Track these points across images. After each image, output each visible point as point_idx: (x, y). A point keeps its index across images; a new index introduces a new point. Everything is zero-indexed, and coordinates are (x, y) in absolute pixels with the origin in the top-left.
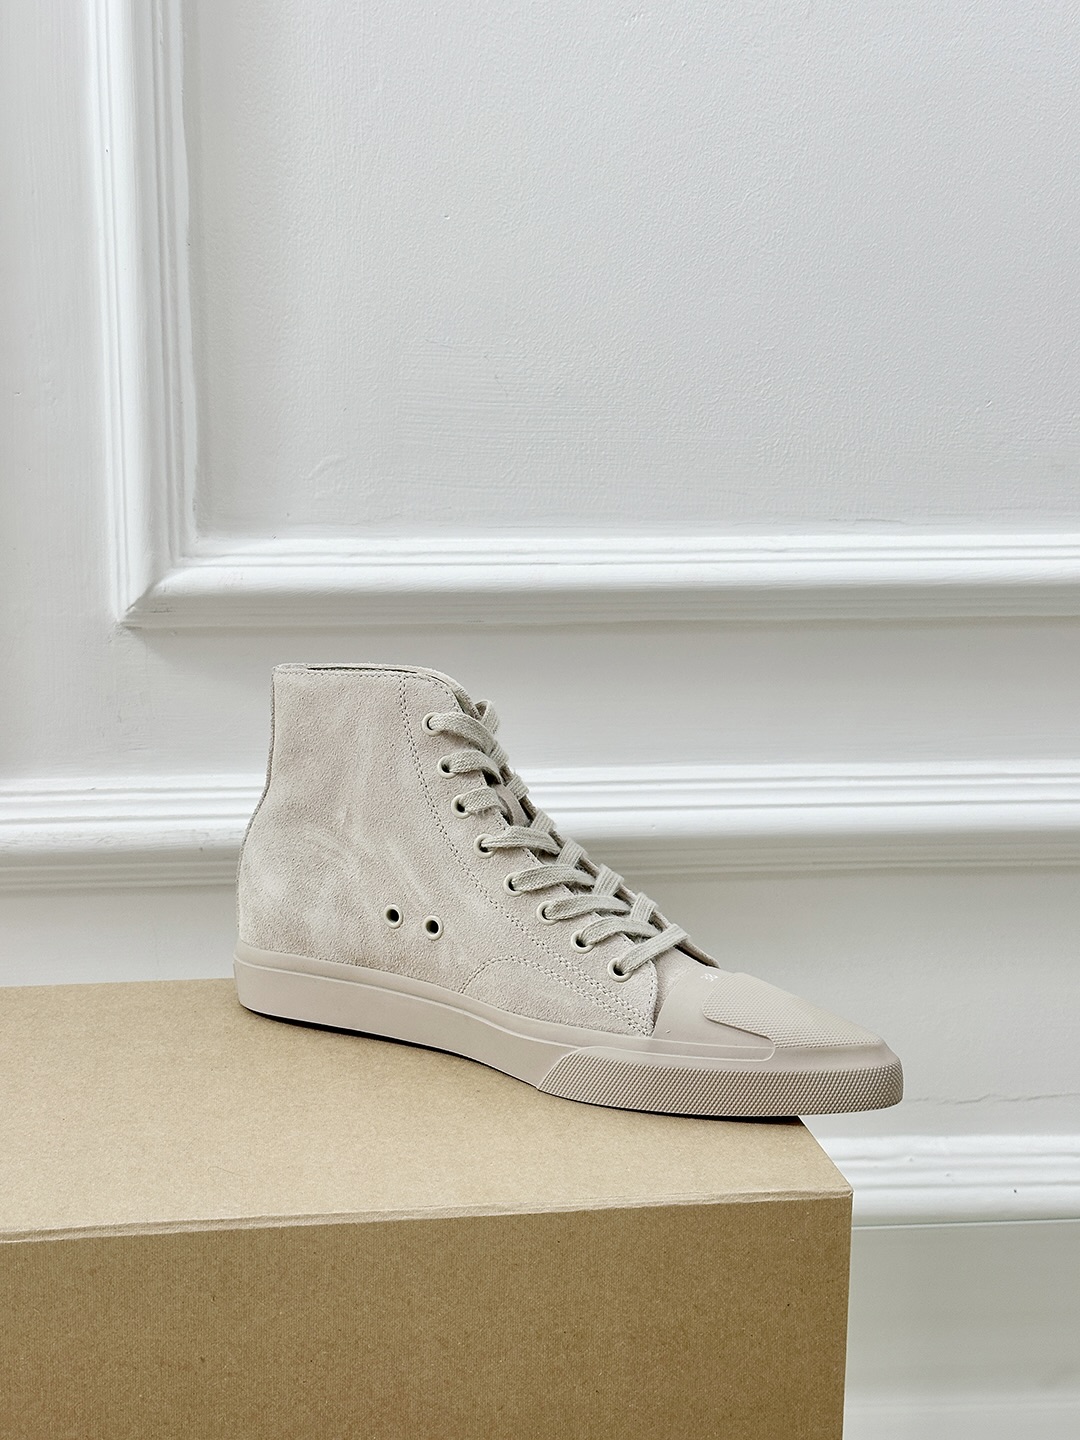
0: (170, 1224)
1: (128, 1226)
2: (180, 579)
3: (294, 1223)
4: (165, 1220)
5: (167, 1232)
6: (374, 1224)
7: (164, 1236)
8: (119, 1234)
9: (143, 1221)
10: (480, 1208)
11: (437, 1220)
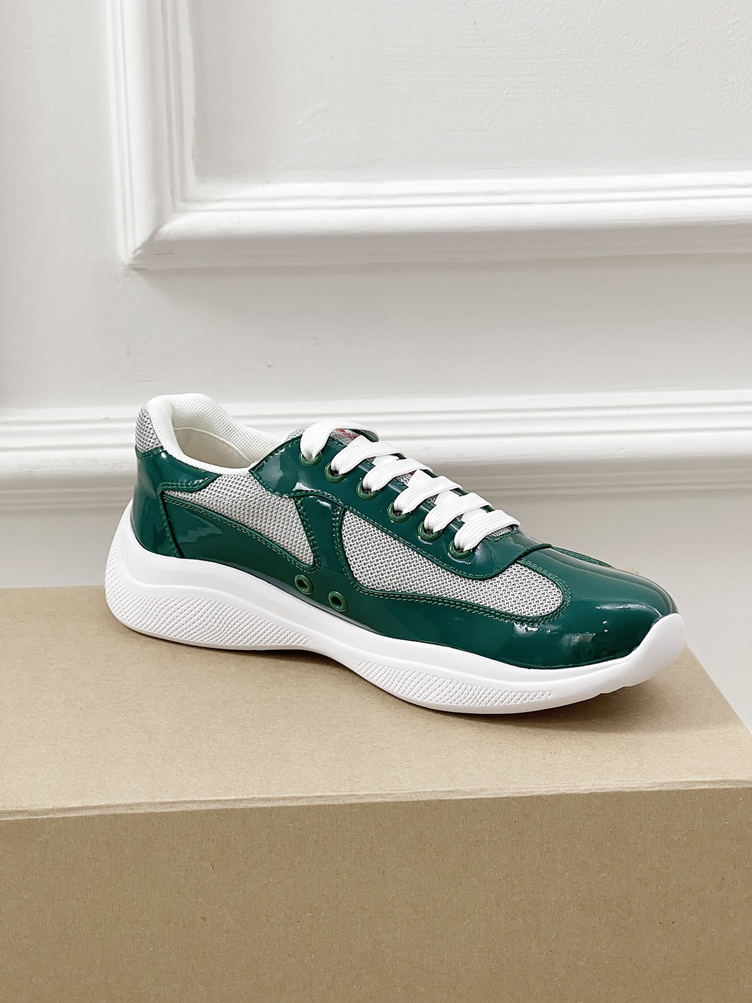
0: (174, 803)
1: (137, 805)
2: (182, 223)
3: (281, 804)
4: (170, 800)
5: (171, 810)
6: (351, 805)
7: (168, 813)
8: (129, 812)
9: (151, 801)
10: (445, 792)
11: (407, 802)
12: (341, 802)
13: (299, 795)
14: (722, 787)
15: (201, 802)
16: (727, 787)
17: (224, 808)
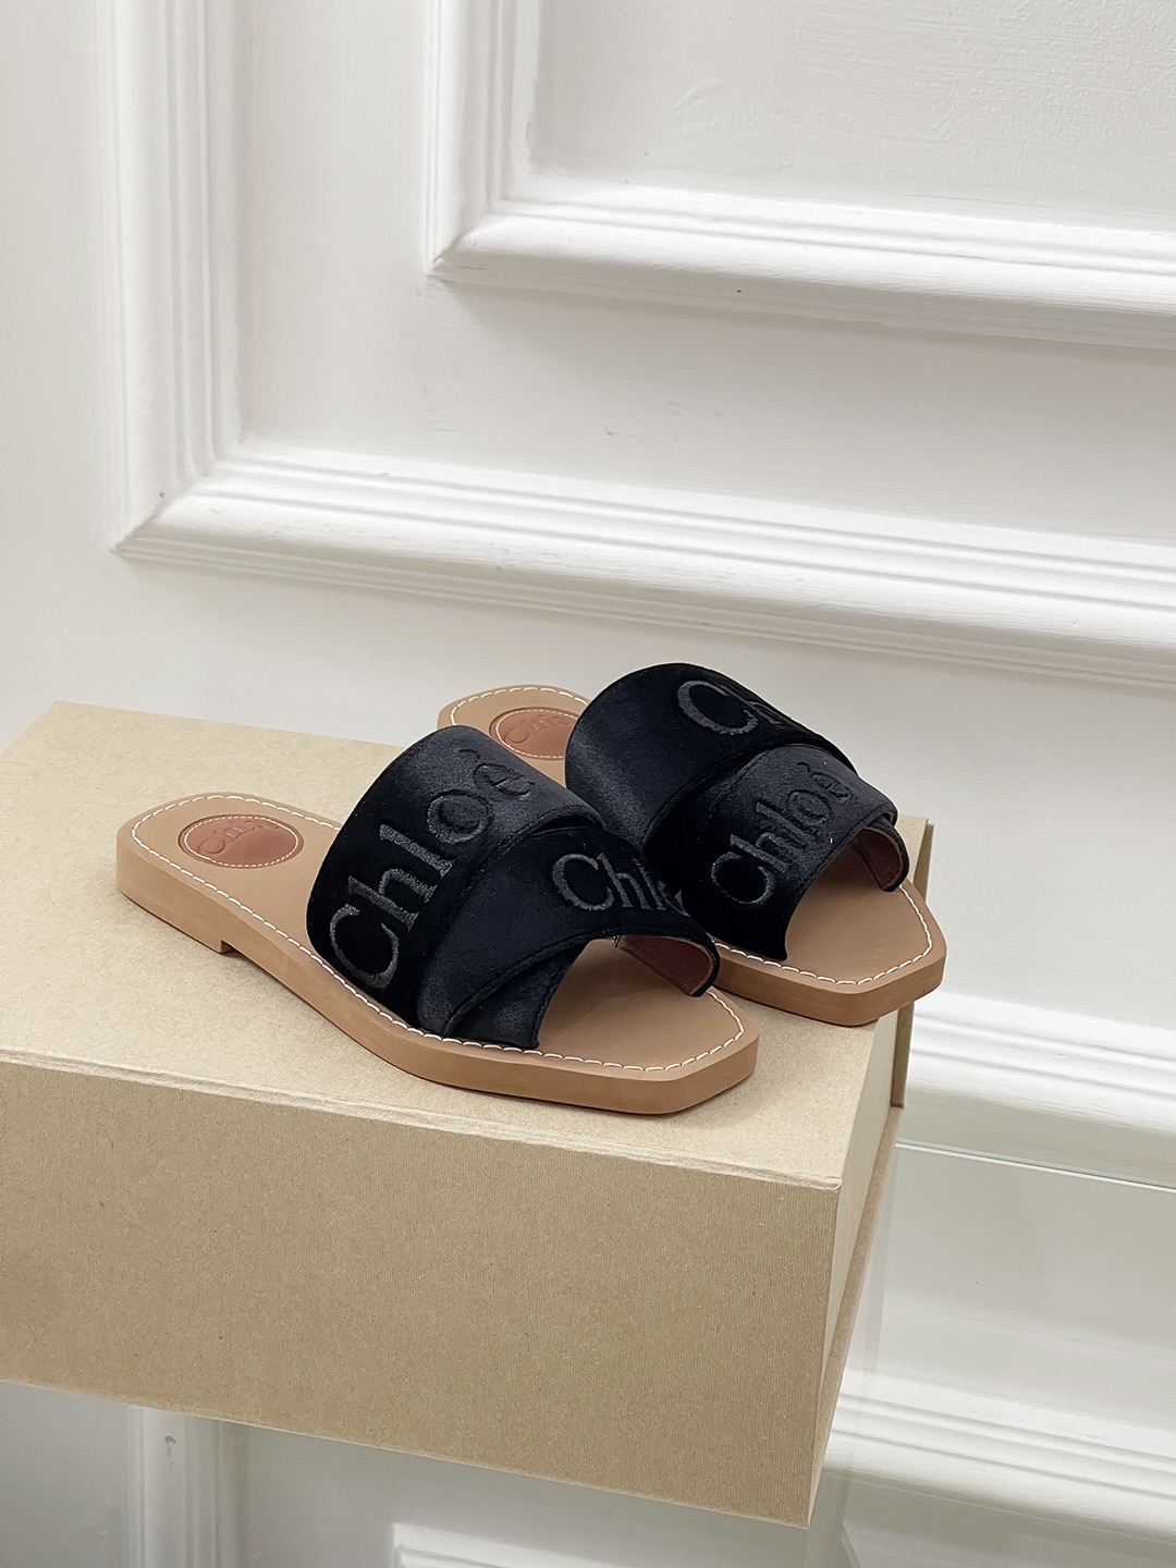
0: (67, 1061)
3: (196, 1088)
5: (63, 1069)
6: (281, 1106)
7: (60, 1072)
9: (41, 1052)
10: (400, 1114)
12: (270, 1101)
13: (222, 1082)
14: (758, 1178)
15: (101, 1066)
16: (764, 1179)
17: (126, 1079)
